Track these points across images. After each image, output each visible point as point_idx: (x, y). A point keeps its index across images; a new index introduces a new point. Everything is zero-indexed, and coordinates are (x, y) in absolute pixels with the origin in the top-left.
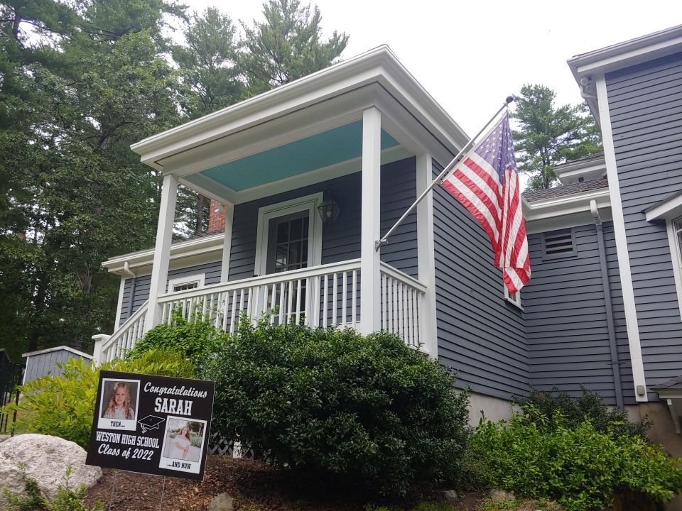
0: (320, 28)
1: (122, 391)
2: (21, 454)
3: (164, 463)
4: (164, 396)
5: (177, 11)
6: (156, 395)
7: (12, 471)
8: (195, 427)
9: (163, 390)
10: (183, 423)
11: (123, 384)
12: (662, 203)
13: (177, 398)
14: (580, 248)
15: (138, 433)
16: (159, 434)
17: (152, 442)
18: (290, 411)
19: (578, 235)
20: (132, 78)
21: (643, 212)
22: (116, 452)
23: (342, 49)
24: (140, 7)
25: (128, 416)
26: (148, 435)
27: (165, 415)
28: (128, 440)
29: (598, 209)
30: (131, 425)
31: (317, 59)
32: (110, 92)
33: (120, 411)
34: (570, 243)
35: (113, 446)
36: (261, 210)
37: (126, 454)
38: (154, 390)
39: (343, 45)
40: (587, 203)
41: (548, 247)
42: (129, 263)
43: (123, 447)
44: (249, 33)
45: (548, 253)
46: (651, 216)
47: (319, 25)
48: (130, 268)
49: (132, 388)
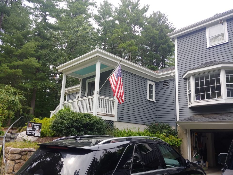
0: (139, 4)
1: (30, 124)
2: (23, 135)
3: (35, 135)
4: (36, 125)
5: (93, 4)
6: (34, 125)
7: (21, 137)
8: (39, 130)
9: (35, 124)
10: (38, 129)
11: (30, 123)
12: (184, 74)
13: (37, 125)
14: (170, 85)
15: (32, 131)
16: (35, 131)
17: (34, 132)
18: (63, 128)
19: (170, 82)
20: (77, 31)
21: (182, 76)
22: (29, 133)
23: (147, 10)
24: (80, 7)
25: (31, 128)
26: (33, 131)
27: (35, 128)
28: (31, 132)
29: (173, 75)
30: (31, 129)
31: (137, 16)
32: (71, 36)
33: (30, 127)
34: (168, 84)
35: (29, 132)
36: (87, 80)
37: (31, 134)
38: (34, 124)
39: (147, 9)
40: (171, 73)
41: (163, 85)
42: (68, 90)
43: (30, 133)
44: (116, 8)
45: (163, 86)
46: (184, 77)
47: (139, 3)
48: (68, 92)
49: (32, 124)
